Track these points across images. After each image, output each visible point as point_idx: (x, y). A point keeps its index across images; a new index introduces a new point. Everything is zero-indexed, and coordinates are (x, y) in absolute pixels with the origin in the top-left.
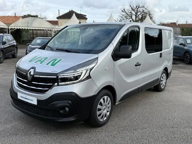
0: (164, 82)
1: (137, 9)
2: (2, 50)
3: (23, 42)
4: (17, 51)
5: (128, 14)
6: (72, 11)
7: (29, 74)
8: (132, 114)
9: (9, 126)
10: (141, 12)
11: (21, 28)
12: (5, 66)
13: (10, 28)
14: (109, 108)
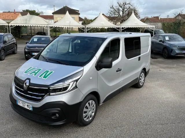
0: (142, 80)
1: (124, 6)
2: (3, 48)
3: (22, 37)
4: (17, 48)
5: (116, 11)
6: (66, 6)
7: (25, 85)
8: (114, 112)
9: (9, 126)
10: (127, 8)
11: (20, 25)
12: (7, 63)
13: (10, 25)
14: (93, 109)
